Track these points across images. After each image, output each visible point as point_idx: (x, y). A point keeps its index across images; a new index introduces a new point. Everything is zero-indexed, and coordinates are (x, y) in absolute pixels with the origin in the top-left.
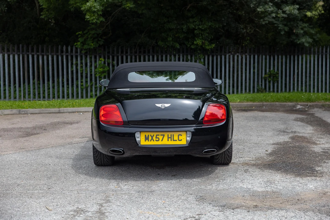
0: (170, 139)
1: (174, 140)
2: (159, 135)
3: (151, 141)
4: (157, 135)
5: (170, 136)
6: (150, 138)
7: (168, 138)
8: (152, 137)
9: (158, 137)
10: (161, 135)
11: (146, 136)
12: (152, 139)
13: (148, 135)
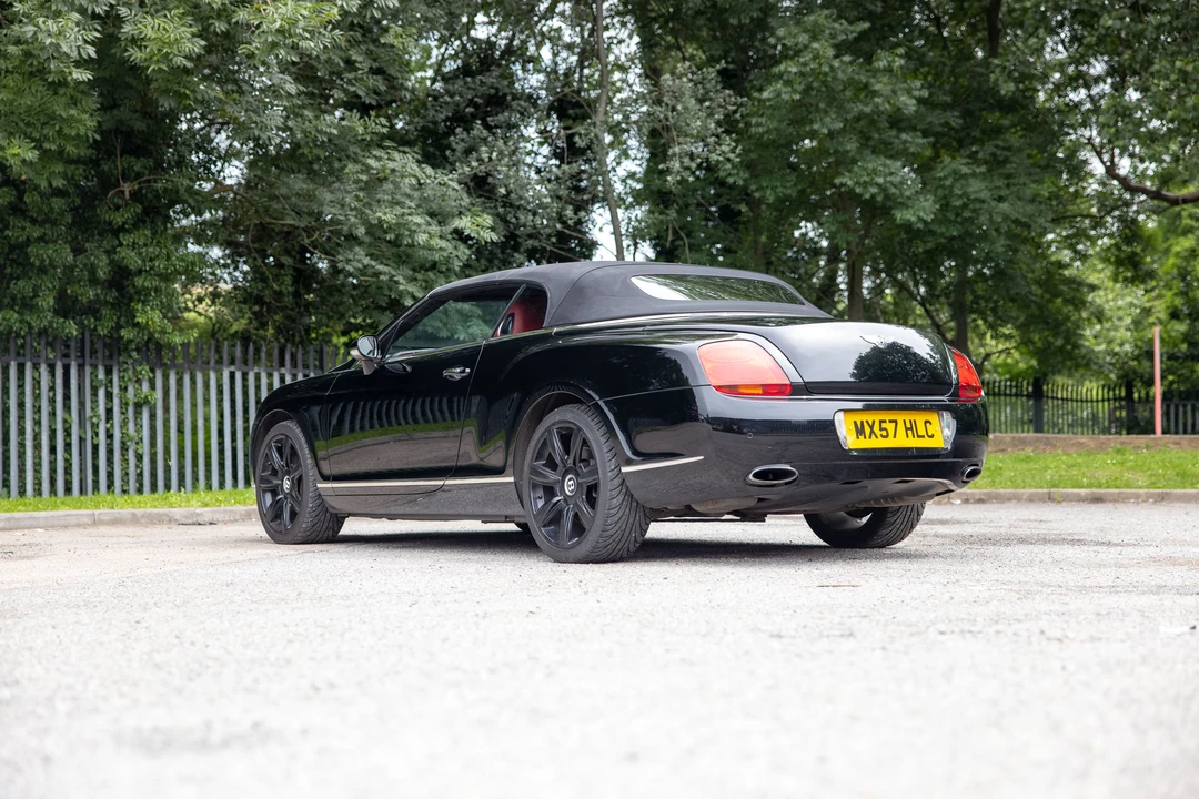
0: (910, 432)
1: (919, 437)
2: (885, 421)
3: (870, 437)
4: (881, 422)
5: (909, 426)
6: (867, 430)
7: (907, 429)
8: (872, 427)
9: (884, 425)
10: (890, 421)
11: (855, 422)
12: (872, 432)
13: (862, 422)
